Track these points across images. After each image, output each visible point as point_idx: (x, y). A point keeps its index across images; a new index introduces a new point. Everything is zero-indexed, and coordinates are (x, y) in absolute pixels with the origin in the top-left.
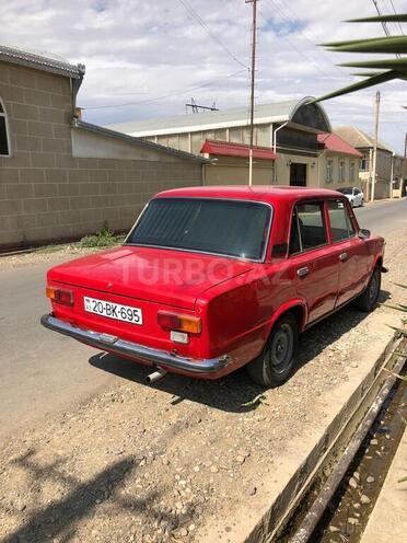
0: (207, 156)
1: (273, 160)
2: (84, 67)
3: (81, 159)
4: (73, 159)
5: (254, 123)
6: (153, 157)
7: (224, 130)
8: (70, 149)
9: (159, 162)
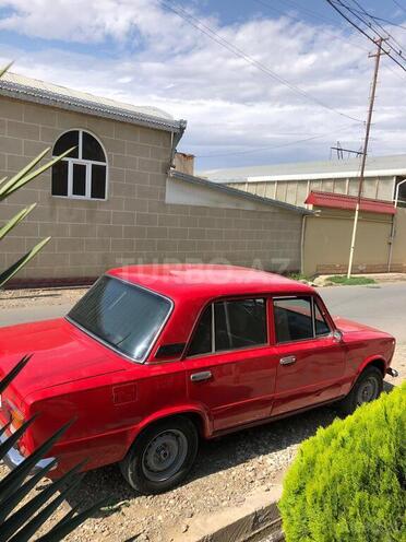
0: (311, 207)
1: (393, 215)
2: (185, 122)
3: (172, 206)
4: (164, 205)
5: (365, 175)
6: (249, 206)
7: (344, 179)
8: (163, 196)
9: (254, 211)
